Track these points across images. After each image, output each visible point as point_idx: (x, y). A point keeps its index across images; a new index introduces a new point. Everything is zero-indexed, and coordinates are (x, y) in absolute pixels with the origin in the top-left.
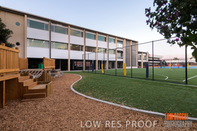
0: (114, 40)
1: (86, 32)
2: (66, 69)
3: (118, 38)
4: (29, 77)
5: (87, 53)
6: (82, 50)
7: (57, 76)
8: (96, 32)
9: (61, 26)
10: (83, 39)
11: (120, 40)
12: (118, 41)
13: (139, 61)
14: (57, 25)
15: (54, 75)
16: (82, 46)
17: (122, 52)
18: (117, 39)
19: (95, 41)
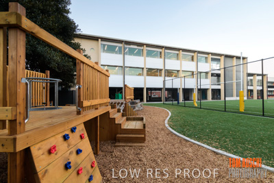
0: (206, 58)
1: (166, 51)
2: (142, 100)
3: (213, 54)
4: (116, 110)
5: (167, 78)
6: (161, 76)
7: (137, 108)
8: (178, 50)
9: (135, 47)
10: (162, 60)
11: (216, 57)
12: (213, 59)
13: (250, 88)
14: (132, 46)
15: (134, 108)
16: (161, 70)
17: (218, 76)
18: (210, 56)
19: (179, 62)
